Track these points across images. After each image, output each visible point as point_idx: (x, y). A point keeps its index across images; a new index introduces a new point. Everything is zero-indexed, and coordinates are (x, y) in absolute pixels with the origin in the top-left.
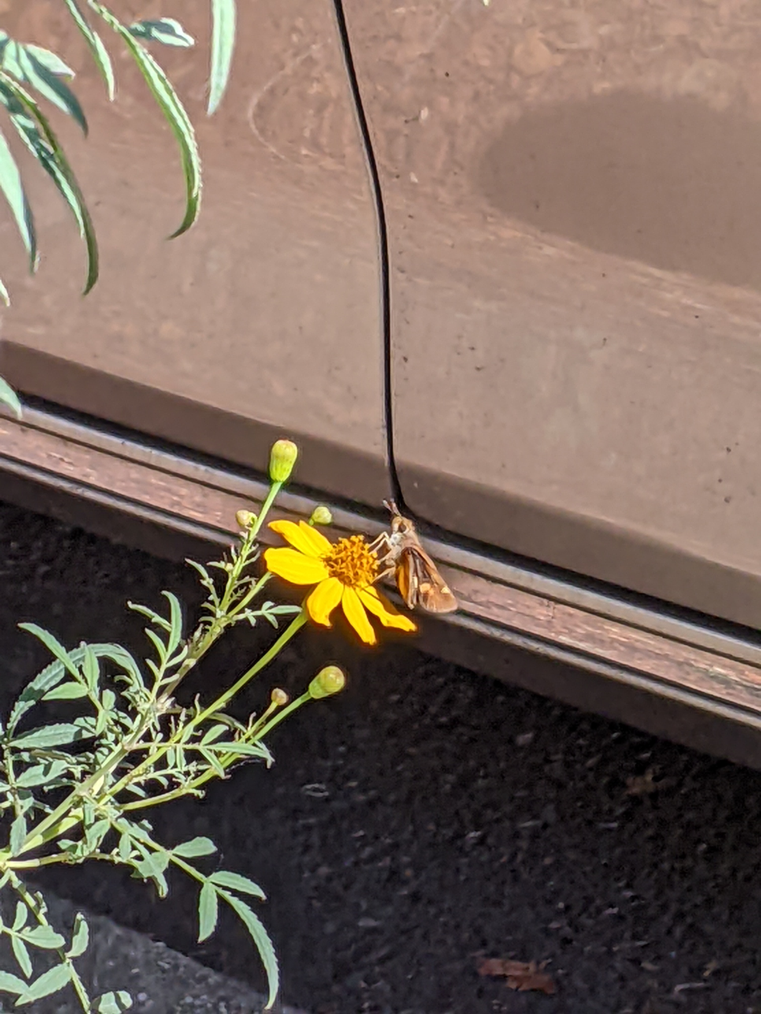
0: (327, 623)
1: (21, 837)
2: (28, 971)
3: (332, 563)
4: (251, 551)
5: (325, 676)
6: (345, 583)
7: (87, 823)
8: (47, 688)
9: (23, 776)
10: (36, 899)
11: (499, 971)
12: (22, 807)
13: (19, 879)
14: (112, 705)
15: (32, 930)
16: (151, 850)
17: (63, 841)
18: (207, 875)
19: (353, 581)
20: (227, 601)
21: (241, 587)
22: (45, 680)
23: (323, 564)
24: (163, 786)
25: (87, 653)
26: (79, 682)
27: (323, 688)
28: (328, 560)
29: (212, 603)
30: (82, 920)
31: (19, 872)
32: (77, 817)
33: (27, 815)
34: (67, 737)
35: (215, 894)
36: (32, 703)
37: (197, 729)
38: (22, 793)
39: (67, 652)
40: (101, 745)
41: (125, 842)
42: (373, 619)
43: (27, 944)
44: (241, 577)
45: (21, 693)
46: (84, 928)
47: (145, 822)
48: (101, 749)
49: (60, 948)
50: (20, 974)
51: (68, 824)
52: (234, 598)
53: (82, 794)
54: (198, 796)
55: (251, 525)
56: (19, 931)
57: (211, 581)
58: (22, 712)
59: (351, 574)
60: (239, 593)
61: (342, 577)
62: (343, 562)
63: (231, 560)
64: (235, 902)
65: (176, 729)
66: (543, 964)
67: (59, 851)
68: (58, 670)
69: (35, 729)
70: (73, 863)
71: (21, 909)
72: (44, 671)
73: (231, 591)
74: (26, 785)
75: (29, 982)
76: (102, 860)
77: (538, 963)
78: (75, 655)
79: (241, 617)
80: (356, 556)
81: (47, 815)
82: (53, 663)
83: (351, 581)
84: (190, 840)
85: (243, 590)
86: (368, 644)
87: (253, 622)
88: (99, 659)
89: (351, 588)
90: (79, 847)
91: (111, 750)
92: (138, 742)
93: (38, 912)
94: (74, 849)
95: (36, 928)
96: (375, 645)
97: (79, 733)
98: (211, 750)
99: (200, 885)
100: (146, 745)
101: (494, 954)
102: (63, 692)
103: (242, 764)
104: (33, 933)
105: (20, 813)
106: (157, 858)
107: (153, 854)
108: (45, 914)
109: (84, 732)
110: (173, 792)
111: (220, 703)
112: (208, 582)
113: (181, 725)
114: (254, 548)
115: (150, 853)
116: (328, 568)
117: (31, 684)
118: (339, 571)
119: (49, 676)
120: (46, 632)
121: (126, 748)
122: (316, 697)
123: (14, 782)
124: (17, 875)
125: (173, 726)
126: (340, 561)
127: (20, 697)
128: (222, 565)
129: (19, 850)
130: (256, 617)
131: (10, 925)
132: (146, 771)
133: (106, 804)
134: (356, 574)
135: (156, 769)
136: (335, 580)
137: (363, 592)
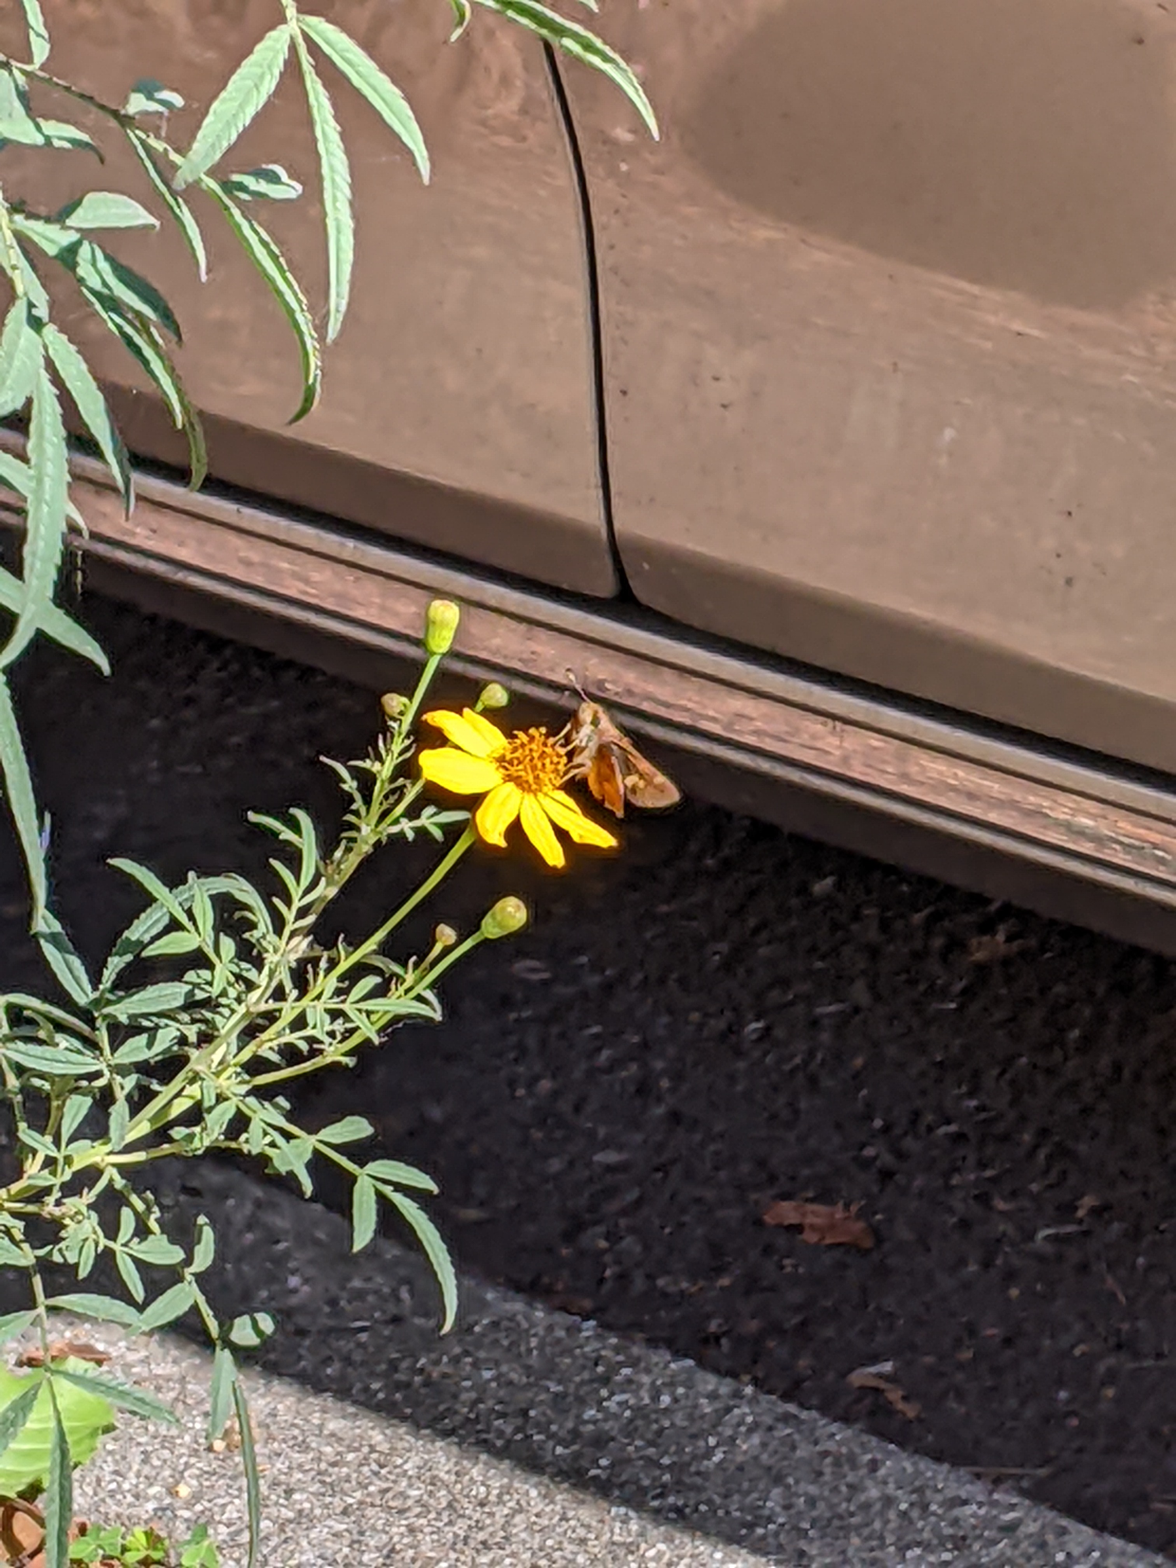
0: (503, 844)
1: (123, 1127)
2: (139, 1294)
3: (506, 765)
4: (403, 746)
5: (503, 909)
6: (523, 789)
7: (207, 1104)
8: (146, 938)
9: (123, 1049)
10: (145, 1201)
11: (793, 1219)
12: (122, 1088)
13: (123, 1177)
14: (232, 953)
15: (139, 1243)
16: (288, 1136)
17: (177, 1129)
18: (362, 1165)
19: (534, 787)
20: (376, 810)
21: (393, 792)
22: (145, 928)
23: (495, 765)
24: (301, 1051)
25: (196, 891)
26: (188, 931)
27: (500, 925)
28: (501, 760)
29: (356, 813)
30: (206, 1224)
31: (122, 1169)
32: (192, 1097)
33: (129, 1098)
34: (175, 999)
35: (373, 1190)
36: (129, 957)
37: (341, 979)
38: (122, 1070)
39: (171, 892)
40: (219, 1005)
41: (256, 1127)
42: (562, 835)
43: (136, 1261)
44: (393, 779)
45: (115, 946)
46: (208, 1234)
47: (281, 1100)
48: (221, 1009)
49: (178, 1264)
50: (129, 1300)
51: (180, 1106)
52: (385, 806)
53: (199, 1068)
54: (347, 1065)
55: (402, 713)
56: (125, 1245)
57: (355, 784)
58: (117, 970)
59: (531, 778)
60: (392, 799)
61: (519, 781)
62: (520, 763)
63: (379, 758)
64: (398, 1199)
65: (315, 980)
66: (854, 1208)
67: (170, 1140)
68: (159, 914)
69: (134, 990)
70: (190, 1154)
71: (126, 1215)
72: (143, 916)
73: (381, 797)
74: (126, 1061)
75: (141, 1308)
76: (228, 1149)
77: (847, 1206)
78: (181, 893)
79: (395, 829)
80: (536, 755)
81: (156, 1094)
82: (154, 905)
83: (530, 786)
84: (339, 1121)
85: (396, 796)
86: (554, 868)
87: (410, 835)
88: (211, 897)
89: (532, 796)
90: (198, 1136)
91: (233, 1011)
92: (266, 1002)
93: (148, 1218)
94: (190, 1137)
95: (146, 1239)
96: (563, 868)
97: (191, 993)
98: (360, 1011)
99: (353, 1179)
100: (277, 1005)
101: (786, 1196)
102: (167, 945)
103: (400, 1025)
104: (144, 1246)
105: (120, 1095)
106: (297, 1147)
107: (292, 1142)
108: (157, 1220)
109: (197, 991)
110: (313, 1061)
111: (371, 945)
112: (350, 785)
113: (322, 974)
114: (407, 742)
115: (288, 1142)
116: (502, 770)
117: (126, 934)
118: (515, 774)
119: (150, 923)
120: (144, 869)
121: (252, 1009)
122: (490, 937)
123: (110, 1057)
124: (120, 1173)
125: (310, 976)
126: (516, 762)
127: (114, 950)
128: (367, 764)
129: (119, 1144)
130: (412, 828)
131: (114, 1239)
132: (279, 1034)
133: (229, 1078)
134: (537, 777)
135: (292, 1031)
136: (511, 785)
137: (548, 799)
